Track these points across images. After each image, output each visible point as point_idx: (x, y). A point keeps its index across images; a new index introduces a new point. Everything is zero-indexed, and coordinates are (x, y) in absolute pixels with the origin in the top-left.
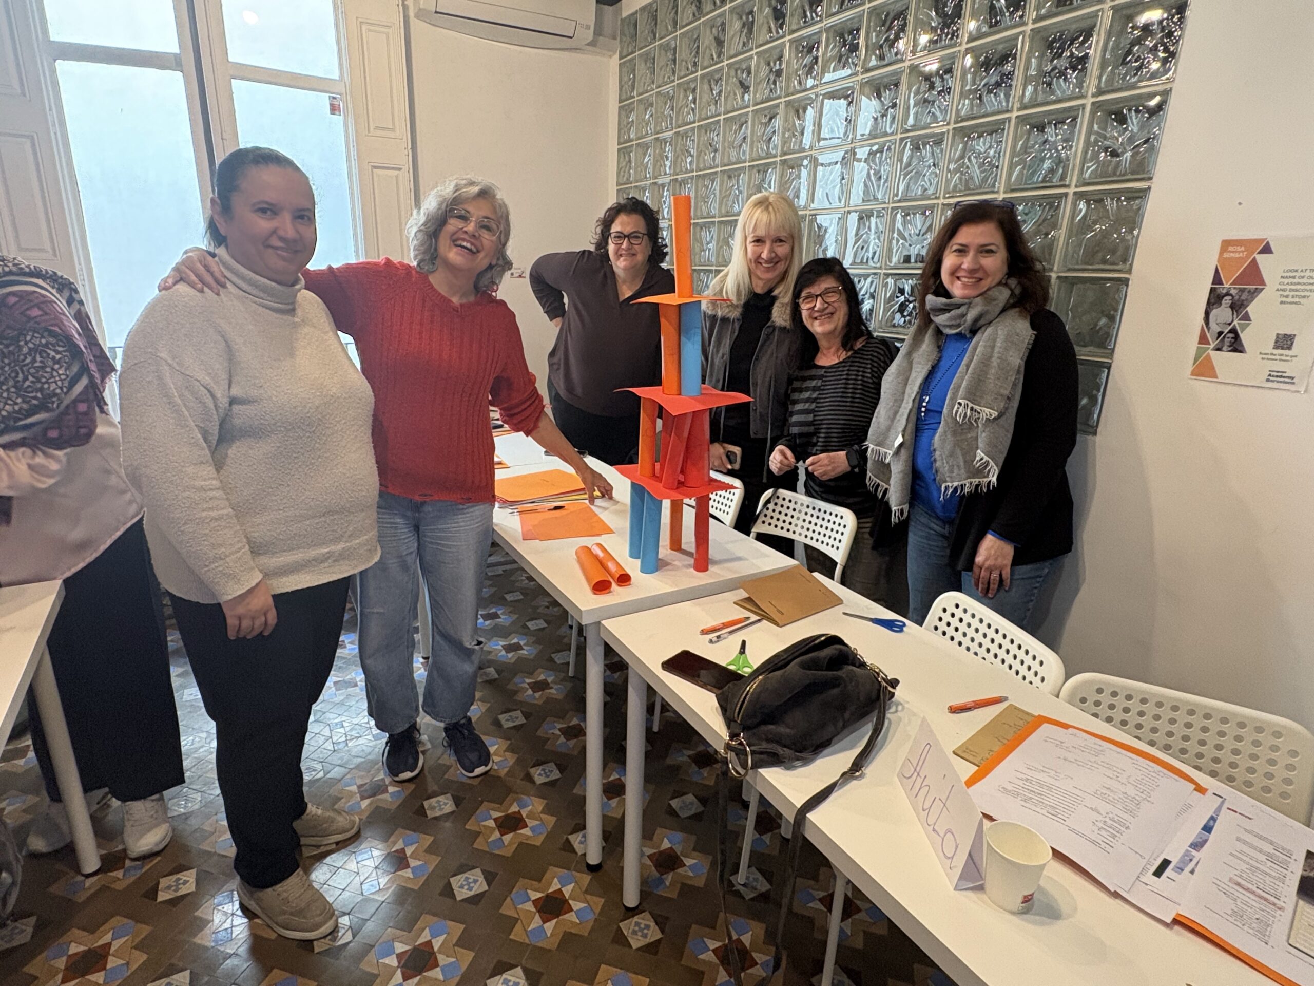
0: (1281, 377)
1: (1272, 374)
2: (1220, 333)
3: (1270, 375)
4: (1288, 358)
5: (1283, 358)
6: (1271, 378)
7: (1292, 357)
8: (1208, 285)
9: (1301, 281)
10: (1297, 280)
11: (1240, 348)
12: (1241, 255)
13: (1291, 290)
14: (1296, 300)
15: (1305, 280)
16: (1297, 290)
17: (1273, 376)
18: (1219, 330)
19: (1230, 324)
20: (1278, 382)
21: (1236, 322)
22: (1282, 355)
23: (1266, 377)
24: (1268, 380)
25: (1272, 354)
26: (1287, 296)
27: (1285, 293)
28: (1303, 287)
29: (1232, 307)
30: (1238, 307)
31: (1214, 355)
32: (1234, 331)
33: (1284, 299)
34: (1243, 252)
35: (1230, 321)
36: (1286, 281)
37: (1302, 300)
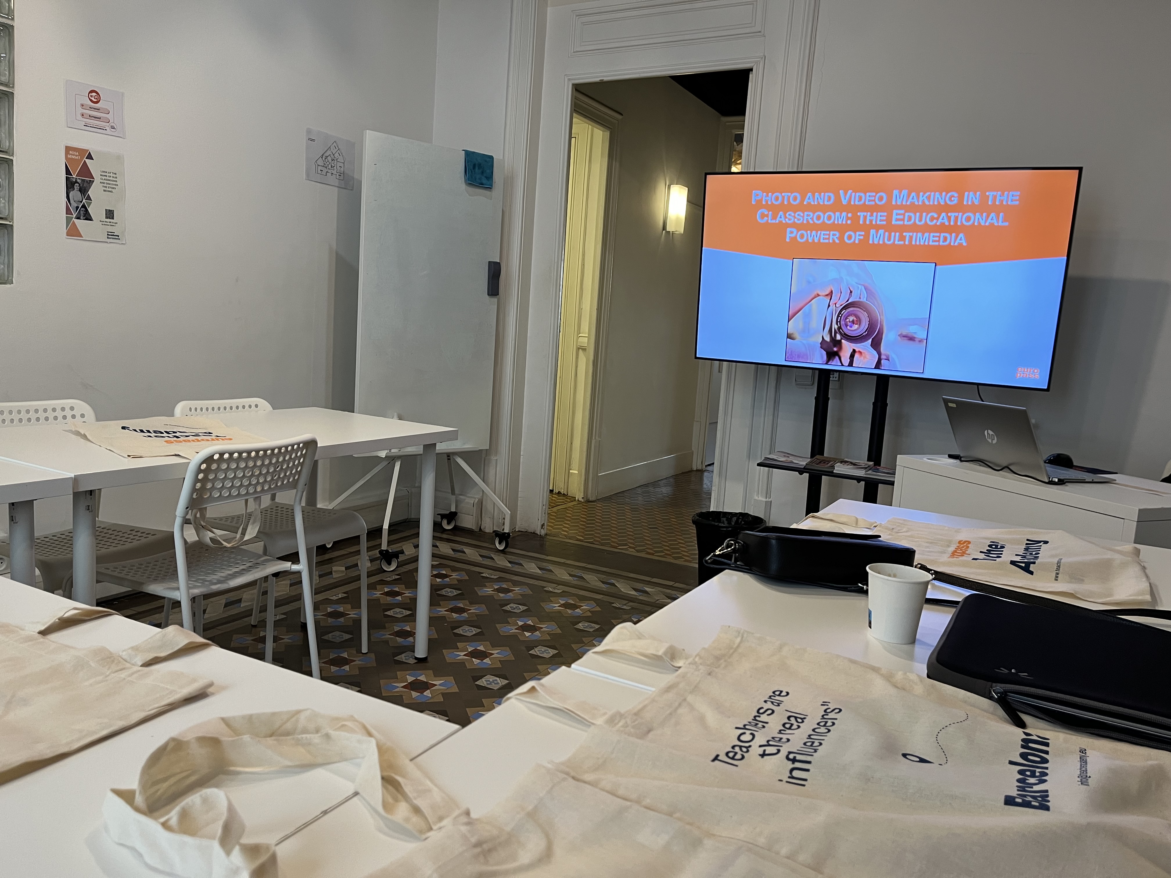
0: (113, 235)
1: (109, 233)
2: (77, 208)
3: (108, 235)
4: (114, 224)
5: (112, 224)
6: (109, 237)
7: (115, 223)
8: (64, 175)
9: (110, 178)
10: (108, 178)
11: (89, 218)
12: (77, 158)
13: (107, 184)
14: (110, 189)
15: (111, 178)
16: (109, 184)
17: (109, 235)
18: (76, 205)
19: (81, 202)
20: (112, 238)
21: (84, 201)
22: (110, 222)
23: (107, 236)
24: (108, 238)
25: (106, 222)
26: (106, 187)
27: (105, 185)
28: (112, 182)
29: (80, 190)
30: (84, 191)
31: (77, 221)
32: (84, 206)
33: (105, 189)
34: (76, 156)
35: (81, 200)
36: (103, 178)
37: (113, 190)
